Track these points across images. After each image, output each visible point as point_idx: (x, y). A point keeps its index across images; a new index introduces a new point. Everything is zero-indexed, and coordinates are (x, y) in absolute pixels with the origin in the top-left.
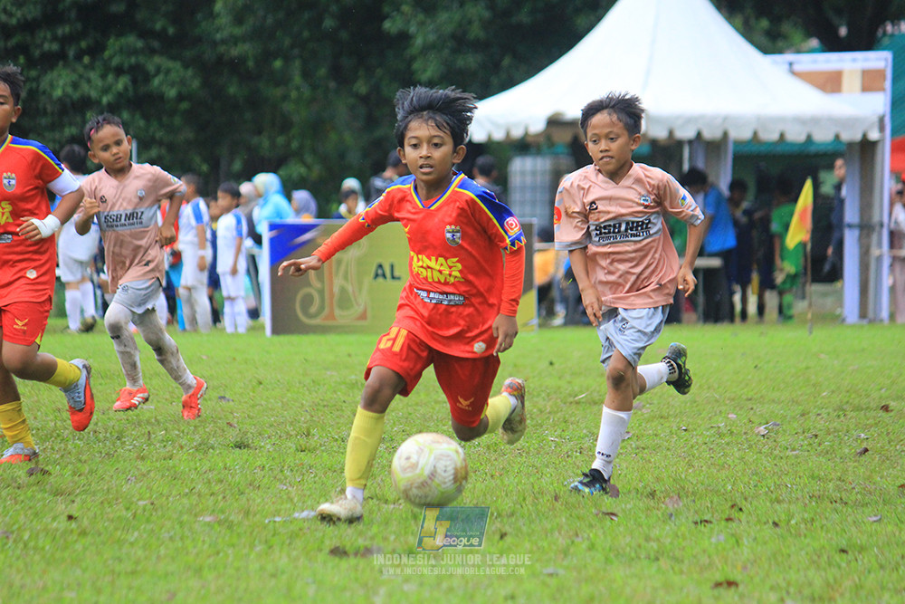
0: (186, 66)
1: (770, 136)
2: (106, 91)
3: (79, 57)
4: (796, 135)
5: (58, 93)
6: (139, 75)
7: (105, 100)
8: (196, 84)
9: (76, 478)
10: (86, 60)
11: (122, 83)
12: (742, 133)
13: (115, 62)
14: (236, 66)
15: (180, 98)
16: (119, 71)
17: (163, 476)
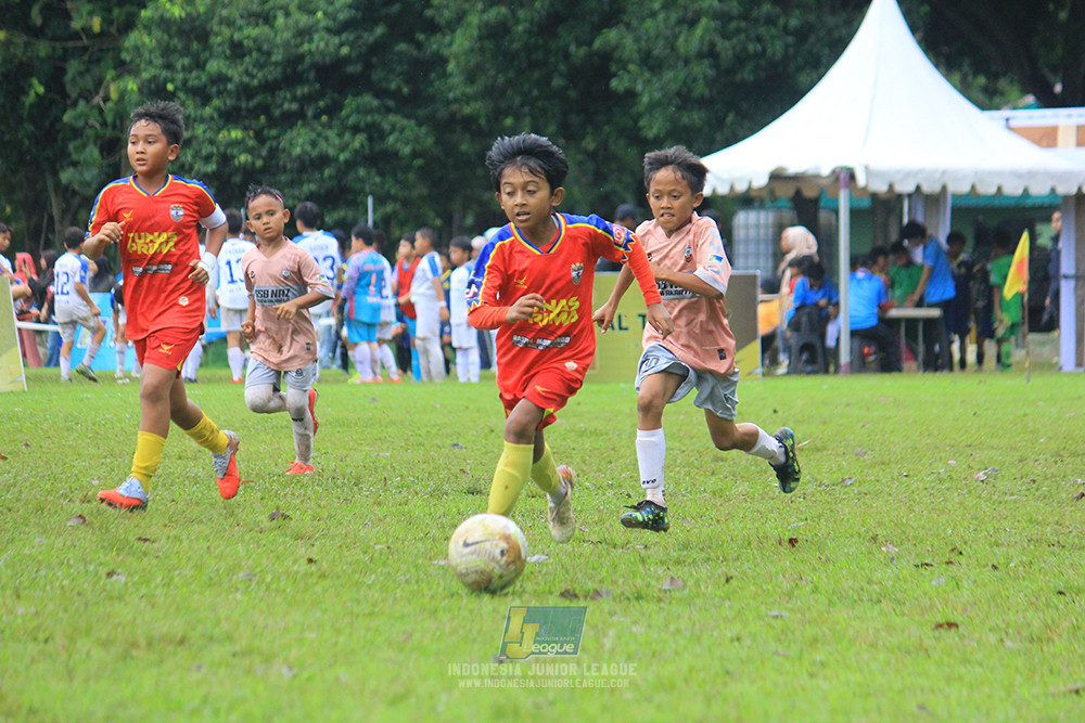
0: (420, 125)
1: (988, 189)
2: (343, 148)
3: (317, 117)
4: (1013, 189)
5: (298, 150)
6: (375, 133)
7: (342, 157)
8: (430, 141)
9: (316, 523)
10: (324, 118)
11: (358, 141)
12: (960, 187)
13: (351, 121)
14: (468, 123)
15: (415, 155)
16: (356, 129)
17: (399, 521)
